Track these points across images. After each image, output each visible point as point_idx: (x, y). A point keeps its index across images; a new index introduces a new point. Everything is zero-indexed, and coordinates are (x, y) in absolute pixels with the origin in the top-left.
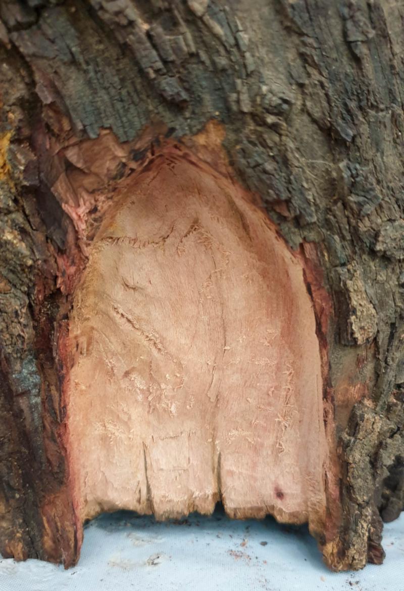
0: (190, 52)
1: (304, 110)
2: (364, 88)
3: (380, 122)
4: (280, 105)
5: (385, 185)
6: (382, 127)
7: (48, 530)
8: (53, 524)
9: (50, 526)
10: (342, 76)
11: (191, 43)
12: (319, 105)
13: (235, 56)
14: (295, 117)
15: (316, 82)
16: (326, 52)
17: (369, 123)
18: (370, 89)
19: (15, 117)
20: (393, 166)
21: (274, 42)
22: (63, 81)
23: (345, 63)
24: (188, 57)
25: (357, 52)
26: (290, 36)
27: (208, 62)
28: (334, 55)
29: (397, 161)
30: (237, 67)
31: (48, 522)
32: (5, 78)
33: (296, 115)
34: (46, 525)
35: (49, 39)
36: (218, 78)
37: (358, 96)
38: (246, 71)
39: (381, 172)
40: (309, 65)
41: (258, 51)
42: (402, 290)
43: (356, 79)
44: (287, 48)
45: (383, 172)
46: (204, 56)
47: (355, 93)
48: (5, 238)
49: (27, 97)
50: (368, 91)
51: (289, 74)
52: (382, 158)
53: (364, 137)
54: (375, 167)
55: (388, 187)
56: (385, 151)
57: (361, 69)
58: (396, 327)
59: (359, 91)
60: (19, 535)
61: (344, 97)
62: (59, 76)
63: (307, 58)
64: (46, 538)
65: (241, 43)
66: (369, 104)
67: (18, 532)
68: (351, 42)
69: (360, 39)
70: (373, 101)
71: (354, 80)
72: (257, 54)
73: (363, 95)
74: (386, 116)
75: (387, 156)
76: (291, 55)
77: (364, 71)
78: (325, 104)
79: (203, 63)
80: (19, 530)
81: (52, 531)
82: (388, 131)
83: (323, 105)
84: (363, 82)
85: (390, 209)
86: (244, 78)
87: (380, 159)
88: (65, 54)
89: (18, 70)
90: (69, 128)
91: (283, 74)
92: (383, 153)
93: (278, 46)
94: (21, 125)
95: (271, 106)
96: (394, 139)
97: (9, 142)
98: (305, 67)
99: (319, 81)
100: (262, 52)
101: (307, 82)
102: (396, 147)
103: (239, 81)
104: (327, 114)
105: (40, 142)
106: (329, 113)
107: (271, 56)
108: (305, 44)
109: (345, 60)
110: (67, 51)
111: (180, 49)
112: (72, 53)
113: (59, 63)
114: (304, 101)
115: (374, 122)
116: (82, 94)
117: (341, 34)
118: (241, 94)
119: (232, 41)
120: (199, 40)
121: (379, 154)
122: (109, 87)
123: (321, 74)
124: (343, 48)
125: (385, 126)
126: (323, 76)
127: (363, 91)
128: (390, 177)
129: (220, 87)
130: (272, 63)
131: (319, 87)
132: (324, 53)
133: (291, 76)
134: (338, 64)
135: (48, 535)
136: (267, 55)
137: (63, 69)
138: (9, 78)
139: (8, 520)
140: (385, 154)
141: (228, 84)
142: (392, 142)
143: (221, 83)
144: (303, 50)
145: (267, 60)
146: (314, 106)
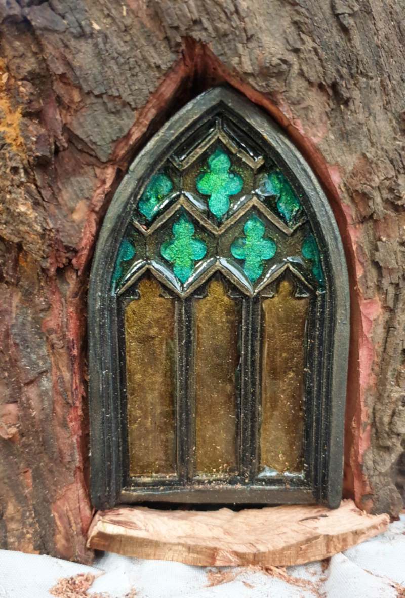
0: (194, 18)
1: (302, 74)
2: (353, 57)
3: (371, 88)
4: (280, 65)
5: (379, 147)
6: (373, 91)
7: (61, 528)
8: (65, 519)
9: (62, 522)
10: (333, 46)
11: (194, 10)
12: (314, 69)
13: (236, 22)
14: (292, 80)
15: (310, 48)
16: (317, 23)
17: (360, 89)
18: (359, 58)
19: (27, 91)
20: (385, 130)
21: (270, 11)
22: (73, 54)
23: (334, 34)
24: (192, 23)
25: (345, 23)
26: (284, 6)
27: (210, 29)
28: (325, 27)
29: (388, 127)
30: (238, 33)
31: (60, 517)
32: (16, 54)
33: (294, 79)
34: (59, 523)
35: (59, 14)
36: (220, 44)
37: (348, 65)
38: (247, 36)
39: (374, 134)
40: (303, 33)
41: (256, 19)
42: (403, 249)
43: (346, 48)
44: (283, 17)
45: (377, 134)
46: (206, 24)
47: (346, 62)
48: (18, 210)
49: (38, 71)
50: (358, 60)
51: (285, 41)
52: (375, 122)
53: (357, 102)
54: (369, 130)
55: (382, 149)
56: (377, 116)
57: (350, 40)
58: (400, 288)
59: (349, 60)
60: (29, 536)
61: (336, 64)
62: (69, 49)
63: (300, 25)
64: (58, 536)
65: (240, 10)
66: (359, 71)
67: (28, 533)
68: (339, 14)
69: (347, 11)
70: (362, 69)
71: (344, 50)
72: (255, 21)
73: (353, 64)
74: (375, 83)
75: (379, 121)
76: (286, 23)
77: (352, 42)
78: (320, 69)
79: (206, 30)
80: (29, 530)
81: (65, 527)
82: (378, 97)
83: (318, 70)
84: (352, 52)
85: (386, 168)
86: (245, 42)
87: (373, 123)
88: (75, 28)
89: (29, 46)
90: (79, 100)
91: (279, 40)
92: (375, 117)
93: (273, 15)
94: (32, 98)
95: (271, 65)
96: (383, 105)
97: (21, 116)
98: (299, 35)
99: (313, 47)
100: (260, 20)
101: (302, 47)
102: (386, 113)
103: (240, 46)
104: (322, 78)
105: (51, 116)
106: (324, 77)
107: (268, 24)
108: (298, 12)
109: (334, 31)
110: (77, 24)
111: (185, 16)
112: (81, 26)
113: (69, 37)
114: (300, 66)
115: (365, 88)
116: (92, 66)
117: (330, 8)
118: (243, 57)
119: (233, 8)
120: (201, 8)
121: (371, 118)
122: (118, 58)
123: (314, 41)
124: (332, 21)
125: (375, 92)
126: (316, 43)
127: (353, 60)
128: (383, 140)
129: (222, 52)
130: (268, 30)
131: (313, 53)
132: (315, 24)
133: (288, 42)
134: (329, 35)
135: (60, 532)
136: (264, 23)
137: (73, 42)
138: (21, 53)
139: (18, 520)
140: (377, 119)
141: (230, 49)
142: (382, 107)
143: (223, 49)
144: (297, 18)
145: (264, 27)
146: (309, 70)
